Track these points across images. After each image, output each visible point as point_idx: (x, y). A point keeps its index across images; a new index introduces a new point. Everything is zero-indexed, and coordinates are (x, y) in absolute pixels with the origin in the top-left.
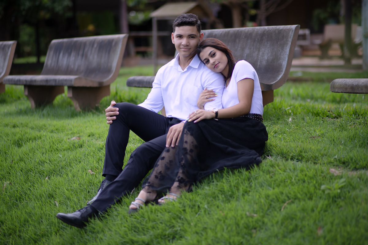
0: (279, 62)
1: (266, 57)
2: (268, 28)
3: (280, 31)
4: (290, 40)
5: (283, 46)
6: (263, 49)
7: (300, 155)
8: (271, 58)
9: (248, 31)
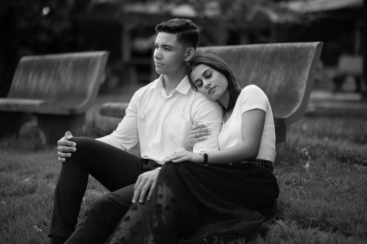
0: (295, 89)
1: (277, 83)
2: (281, 46)
3: (297, 50)
4: (310, 61)
5: (300, 69)
6: (274, 73)
7: (323, 220)
8: (285, 84)
9: (256, 49)
